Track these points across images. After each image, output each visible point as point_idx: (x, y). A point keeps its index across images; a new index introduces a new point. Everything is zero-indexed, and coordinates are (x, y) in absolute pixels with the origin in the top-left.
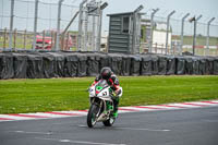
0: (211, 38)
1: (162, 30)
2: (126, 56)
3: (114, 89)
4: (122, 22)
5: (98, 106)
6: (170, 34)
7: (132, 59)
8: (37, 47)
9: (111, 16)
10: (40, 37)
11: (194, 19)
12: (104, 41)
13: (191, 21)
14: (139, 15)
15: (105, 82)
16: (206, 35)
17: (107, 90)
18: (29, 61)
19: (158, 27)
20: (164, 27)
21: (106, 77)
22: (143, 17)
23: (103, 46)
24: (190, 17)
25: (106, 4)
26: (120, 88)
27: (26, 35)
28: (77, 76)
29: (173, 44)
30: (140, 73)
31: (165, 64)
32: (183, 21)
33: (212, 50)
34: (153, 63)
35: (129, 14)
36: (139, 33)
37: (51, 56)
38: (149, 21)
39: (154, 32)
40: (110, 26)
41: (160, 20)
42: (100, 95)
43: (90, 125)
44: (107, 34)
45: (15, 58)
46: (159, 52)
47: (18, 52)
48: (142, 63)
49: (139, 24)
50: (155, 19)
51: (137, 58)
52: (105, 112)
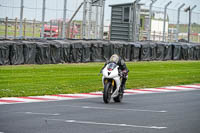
1: (160, 19)
2: (126, 44)
4: (123, 12)
6: (167, 23)
7: (132, 46)
8: (45, 35)
9: (113, 7)
10: (48, 26)
11: (189, 9)
12: (106, 29)
13: (186, 11)
14: (139, 5)
18: (38, 48)
19: (156, 16)
22: (142, 7)
23: (106, 34)
27: (35, 24)
28: (81, 62)
29: (169, 32)
30: (140, 59)
31: (162, 50)
32: (179, 10)
34: (151, 49)
35: (130, 5)
37: (58, 43)
38: (147, 11)
45: (24, 46)
46: (157, 39)
47: (28, 40)
48: (141, 49)
49: (138, 13)
51: (137, 45)
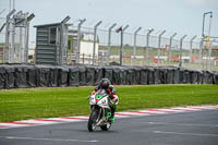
0: (138, 48)
1: (89, 41)
2: (53, 67)
3: (111, 97)
4: (49, 33)
5: (98, 113)
6: (97, 45)
7: (60, 70)
9: (39, 27)
11: (120, 29)
12: (31, 53)
13: (117, 31)
14: (66, 26)
15: (103, 91)
16: (132, 45)
17: (106, 98)
19: (86, 38)
20: (91, 37)
21: (105, 87)
22: (70, 28)
23: (31, 57)
24: (117, 28)
25: (33, 16)
26: (116, 97)
28: (5, 88)
29: (100, 54)
30: (68, 84)
31: (92, 74)
32: (110, 31)
33: (139, 60)
34: (80, 74)
35: (56, 25)
36: (66, 44)
38: (76, 32)
39: (82, 43)
40: (38, 37)
41: (87, 31)
42: (100, 103)
43: (90, 130)
44: (34, 46)
46: (86, 62)
48: (69, 73)
49: (66, 35)
50: (82, 29)
51: (65, 68)
52: (104, 118)
